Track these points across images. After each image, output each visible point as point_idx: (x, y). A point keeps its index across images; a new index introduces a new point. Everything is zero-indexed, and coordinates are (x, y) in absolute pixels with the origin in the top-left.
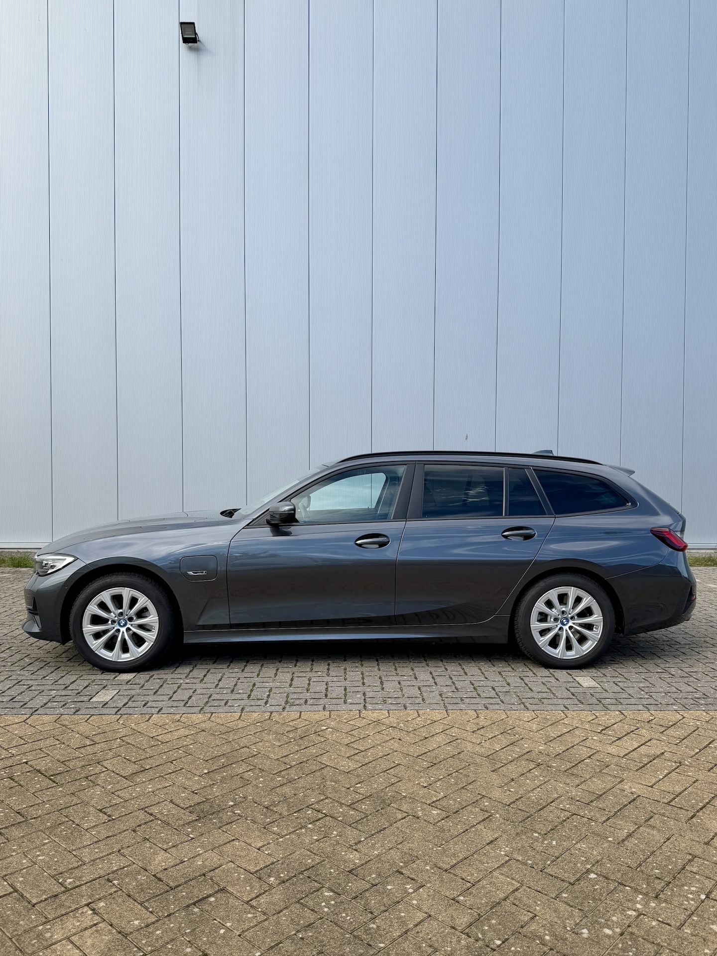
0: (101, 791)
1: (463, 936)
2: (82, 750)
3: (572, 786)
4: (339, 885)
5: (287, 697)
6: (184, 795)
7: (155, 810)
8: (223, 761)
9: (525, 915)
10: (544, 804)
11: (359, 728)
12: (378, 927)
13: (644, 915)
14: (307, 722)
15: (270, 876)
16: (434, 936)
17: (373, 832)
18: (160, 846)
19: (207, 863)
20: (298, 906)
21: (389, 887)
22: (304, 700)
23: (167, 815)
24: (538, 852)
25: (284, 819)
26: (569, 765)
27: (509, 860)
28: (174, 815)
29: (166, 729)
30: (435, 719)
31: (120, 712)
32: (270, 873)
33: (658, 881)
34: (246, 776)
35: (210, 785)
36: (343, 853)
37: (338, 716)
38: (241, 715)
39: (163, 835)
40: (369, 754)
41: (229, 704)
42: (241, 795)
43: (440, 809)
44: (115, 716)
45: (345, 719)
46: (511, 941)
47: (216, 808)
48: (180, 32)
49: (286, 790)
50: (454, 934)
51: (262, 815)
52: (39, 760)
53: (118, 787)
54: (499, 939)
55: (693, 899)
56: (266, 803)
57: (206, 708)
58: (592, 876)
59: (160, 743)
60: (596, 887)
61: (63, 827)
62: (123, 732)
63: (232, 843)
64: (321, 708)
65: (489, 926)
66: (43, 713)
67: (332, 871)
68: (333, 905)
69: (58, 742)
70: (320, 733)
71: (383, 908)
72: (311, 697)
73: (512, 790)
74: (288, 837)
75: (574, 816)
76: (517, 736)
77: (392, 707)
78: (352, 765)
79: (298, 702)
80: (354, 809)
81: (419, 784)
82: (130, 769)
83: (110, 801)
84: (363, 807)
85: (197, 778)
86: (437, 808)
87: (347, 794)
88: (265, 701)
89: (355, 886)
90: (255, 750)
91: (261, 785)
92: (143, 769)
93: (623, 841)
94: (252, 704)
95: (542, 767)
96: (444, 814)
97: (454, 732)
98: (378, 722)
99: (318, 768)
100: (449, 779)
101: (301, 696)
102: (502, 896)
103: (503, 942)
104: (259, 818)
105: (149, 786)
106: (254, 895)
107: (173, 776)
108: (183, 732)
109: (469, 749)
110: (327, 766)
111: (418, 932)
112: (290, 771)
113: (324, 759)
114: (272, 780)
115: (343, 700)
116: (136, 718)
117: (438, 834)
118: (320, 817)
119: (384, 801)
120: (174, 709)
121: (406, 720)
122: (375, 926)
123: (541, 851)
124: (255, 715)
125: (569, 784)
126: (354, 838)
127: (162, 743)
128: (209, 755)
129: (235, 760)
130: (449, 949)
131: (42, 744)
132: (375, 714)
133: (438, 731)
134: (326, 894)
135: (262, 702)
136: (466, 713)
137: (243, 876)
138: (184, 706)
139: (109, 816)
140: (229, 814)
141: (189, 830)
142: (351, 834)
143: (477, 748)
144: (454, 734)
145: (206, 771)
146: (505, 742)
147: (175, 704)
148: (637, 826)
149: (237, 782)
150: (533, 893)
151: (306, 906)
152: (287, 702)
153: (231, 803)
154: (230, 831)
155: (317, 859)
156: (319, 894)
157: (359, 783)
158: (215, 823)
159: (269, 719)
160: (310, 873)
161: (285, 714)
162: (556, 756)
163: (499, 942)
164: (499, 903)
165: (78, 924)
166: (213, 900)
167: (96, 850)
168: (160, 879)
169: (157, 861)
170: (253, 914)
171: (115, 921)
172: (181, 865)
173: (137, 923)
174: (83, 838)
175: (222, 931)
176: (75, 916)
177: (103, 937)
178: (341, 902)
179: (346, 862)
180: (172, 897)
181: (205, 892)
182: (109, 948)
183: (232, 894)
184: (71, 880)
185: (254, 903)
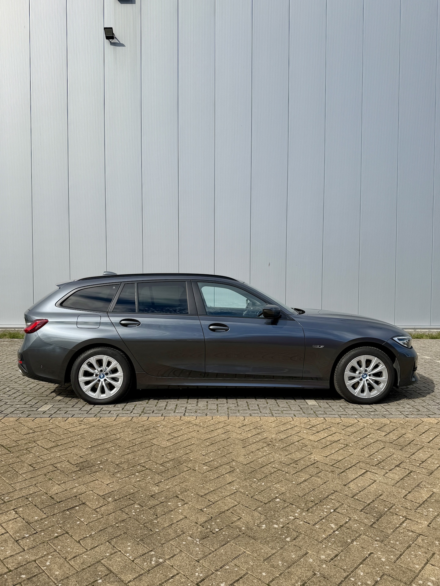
0: (33, 456)
1: (200, 527)
2: (27, 435)
4: (144, 502)
5: (144, 409)
6: (75, 458)
7: (58, 465)
8: (100, 441)
9: (236, 518)
10: (265, 464)
11: (178, 425)
12: (158, 522)
13: (298, 519)
14: (151, 422)
15: (109, 498)
16: (185, 526)
17: (169, 477)
18: (57, 482)
19: (79, 491)
20: (120, 511)
21: (169, 504)
23: (64, 468)
24: (253, 488)
25: (124, 471)
26: (285, 445)
27: (236, 492)
28: (67, 468)
29: (74, 425)
31: (52, 416)
32: (110, 496)
33: (311, 503)
34: (110, 449)
35: (90, 453)
36: (150, 487)
37: (168, 419)
38: (116, 418)
39: (59, 477)
40: (179, 439)
41: (111, 413)
42: (105, 459)
43: (208, 466)
44: (48, 418)
45: (172, 421)
46: (224, 529)
47: (91, 465)
49: (130, 456)
50: (195, 526)
51: (113, 468)
52: (4, 440)
53: (42, 454)
54: (218, 529)
55: (326, 512)
56: (117, 463)
57: (98, 415)
58: (278, 500)
59: (69, 432)
60: (277, 505)
61: (9, 473)
62: (51, 426)
63: (94, 482)
64: (160, 415)
65: (215, 523)
66: (11, 416)
67: (142, 495)
68: (138, 512)
69: (15, 431)
70: (156, 428)
71: (163, 513)
72: (156, 409)
73: (250, 457)
74: (124, 479)
75: (279, 471)
76: (262, 430)
77: (199, 415)
78: (168, 444)
79: (149, 412)
80: (163, 466)
81: (201, 453)
82: (51, 445)
83: (36, 461)
84: (168, 465)
85: (84, 450)
86: (207, 466)
87: (161, 458)
88: (131, 411)
89: (151, 503)
90: (119, 436)
91: (117, 454)
92: (57, 445)
93: (301, 483)
94: (124, 412)
95: (270, 446)
96: (210, 469)
98: (189, 422)
99: (150, 445)
100: (218, 451)
101: (151, 409)
102: (226, 508)
103: (220, 530)
104: (112, 469)
105: (58, 454)
106: (99, 506)
107: (72, 449)
108: (83, 426)
110: (155, 444)
111: (177, 525)
112: (135, 447)
113: (154, 441)
114: (124, 451)
115: (173, 411)
116: (60, 419)
117: (203, 478)
118: (144, 469)
119: (179, 462)
120: (81, 415)
121: (204, 421)
122: (156, 521)
123: (255, 488)
124: (124, 418)
125: (281, 455)
126: (159, 480)
128: (93, 439)
129: (107, 441)
130: (191, 532)
131: (6, 432)
132: (189, 418)
133: (220, 427)
134: (136, 506)
135: (129, 412)
136: (238, 418)
137: (95, 497)
138: (87, 413)
139: (34, 468)
140: (96, 467)
141: (74, 475)
142: (157, 478)
144: (228, 429)
145: (90, 447)
146: (254, 433)
147: (82, 412)
149: (105, 452)
150: (243, 507)
151: (124, 512)
152: (143, 412)
153: (99, 462)
154: (94, 476)
155: (136, 490)
156: (132, 506)
157: (169, 453)
158: (88, 472)
159: (131, 420)
160: (131, 497)
161: (140, 418)
162: (280, 440)
163: (217, 530)
164: (224, 512)
165: (7, 518)
166: (77, 508)
167: (24, 484)
168: (53, 498)
169: (53, 490)
170: (96, 515)
171: (26, 517)
172: (65, 492)
173: (36, 518)
174: (19, 478)
175: (78, 522)
176: (6, 515)
177: (18, 524)
178: (143, 510)
179: (150, 491)
180: (57, 507)
181: (75, 504)
182: (20, 529)
183: (88, 506)
184: (8, 498)
185: (98, 510)
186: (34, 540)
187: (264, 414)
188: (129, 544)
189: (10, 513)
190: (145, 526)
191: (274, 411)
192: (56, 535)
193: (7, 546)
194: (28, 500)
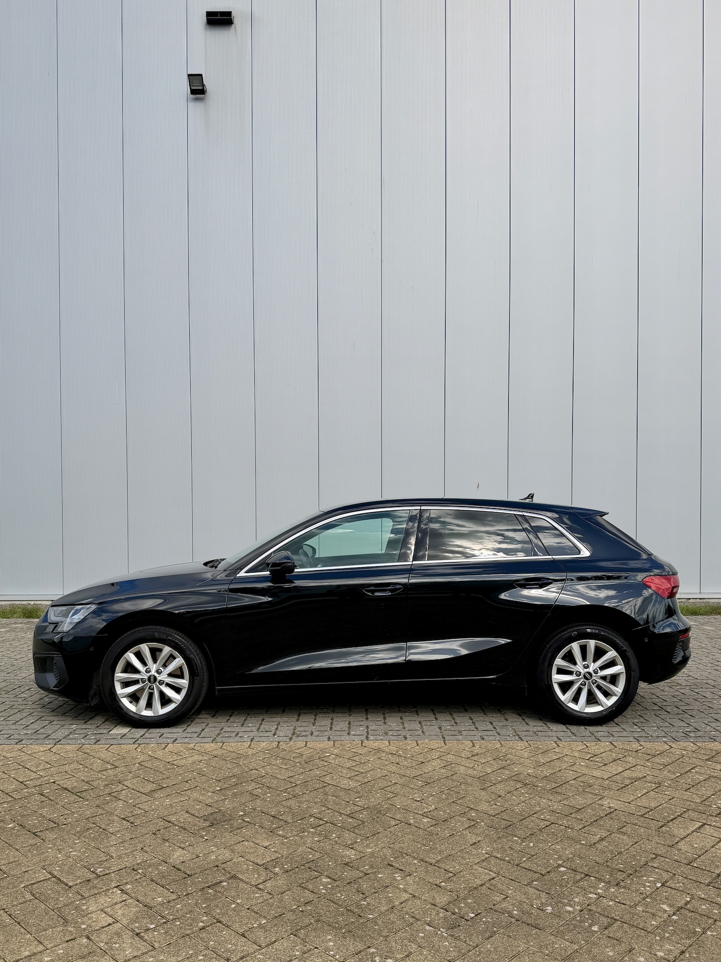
0: (123, 805)
1: (442, 910)
2: (104, 773)
3: (555, 802)
4: (336, 873)
5: (294, 729)
6: (198, 807)
7: (173, 819)
8: (234, 780)
9: (498, 896)
10: (526, 815)
11: (361, 754)
12: (368, 903)
13: (603, 897)
14: (312, 750)
15: (275, 867)
16: (416, 910)
17: (368, 835)
18: (178, 845)
19: (220, 858)
20: (299, 888)
21: (380, 876)
22: (310, 732)
23: (183, 822)
24: (516, 851)
25: (289, 825)
26: (554, 785)
27: (489, 857)
28: (189, 822)
29: (181, 755)
30: (432, 747)
31: (138, 742)
32: (275, 865)
33: (621, 873)
34: (255, 792)
35: (222, 800)
36: (340, 851)
37: (341, 745)
38: (251, 744)
39: (180, 837)
40: (369, 775)
41: (239, 735)
42: (250, 807)
43: (430, 818)
44: (133, 745)
45: (347, 748)
46: (483, 914)
47: (228, 817)
48: (188, 84)
49: (291, 803)
50: (434, 909)
51: (269, 822)
52: (66, 780)
53: (138, 801)
54: (472, 913)
55: (649, 886)
56: (273, 813)
57: (217, 738)
58: (562, 869)
59: (176, 767)
60: (563, 877)
61: (91, 831)
62: (142, 758)
63: (242, 843)
64: (326, 738)
65: (465, 904)
66: (66, 743)
67: (330, 863)
68: (330, 888)
69: (81, 766)
70: (324, 759)
71: (373, 890)
72: (316, 730)
73: (498, 804)
74: (292, 838)
75: (553, 825)
76: (508, 761)
77: (393, 738)
78: (352, 784)
79: (304, 734)
80: (352, 817)
81: (413, 799)
82: (149, 787)
83: (132, 812)
84: (361, 816)
85: (210, 794)
86: (428, 817)
87: (347, 806)
88: (273, 733)
89: (349, 874)
90: (264, 772)
91: (268, 799)
92: (160, 787)
93: (595, 843)
94: (261, 735)
95: (529, 786)
96: (434, 822)
97: (450, 758)
98: (379, 750)
99: (321, 786)
100: (441, 795)
101: (307, 729)
102: (479, 882)
103: (476, 915)
104: (267, 824)
105: (167, 801)
106: (261, 881)
107: (188, 793)
108: (197, 757)
109: (462, 772)
110: (329, 784)
111: (402, 908)
112: (295, 788)
113: (327, 779)
114: (279, 795)
115: (346, 732)
116: (153, 747)
117: (427, 837)
118: (322, 823)
119: (379, 812)
120: (188, 739)
121: (405, 748)
122: (365, 903)
123: (519, 851)
124: (264, 744)
125: (552, 800)
126: (351, 839)
127: (178, 766)
128: (220, 777)
129: (245, 780)
130: (429, 919)
131: (67, 768)
132: (376, 744)
133: (434, 757)
135: (270, 734)
136: (463, 743)
137: (251, 867)
138: (198, 737)
139: (132, 823)
140: (239, 821)
141: (204, 833)
142: (348, 837)
143: (470, 772)
144: (449, 760)
145: (218, 789)
146: (496, 767)
147: (189, 735)
148: (609, 833)
149: (246, 798)
150: (507, 881)
151: (306, 889)
152: (293, 734)
153: (242, 813)
154: (240, 834)
155: (318, 855)
156: (318, 880)
157: (358, 798)
158: (227, 828)
159: (277, 747)
160: (312, 866)
161: (291, 743)
162: (543, 777)
163: (471, 915)
164: (476, 888)
165: (110, 900)
166: (225, 884)
167: (122, 848)
168: (179, 870)
169: (175, 857)
170: (260, 894)
171: (141, 898)
172: (197, 859)
173: (160, 899)
174: (110, 839)
175: (233, 906)
176: (106, 895)
177: (132, 909)
178: (337, 886)
179: (342, 857)
180: (189, 882)
181: (219, 878)
182: (137, 916)
183: (241, 880)
184: (101, 869)
185: (261, 886)
186: (166, 933)
187: (505, 737)
188: (329, 937)
189: (113, 892)
190: (347, 910)
191: (521, 733)
192: (201, 924)
193: (123, 943)
194: (135, 872)
